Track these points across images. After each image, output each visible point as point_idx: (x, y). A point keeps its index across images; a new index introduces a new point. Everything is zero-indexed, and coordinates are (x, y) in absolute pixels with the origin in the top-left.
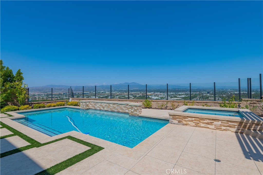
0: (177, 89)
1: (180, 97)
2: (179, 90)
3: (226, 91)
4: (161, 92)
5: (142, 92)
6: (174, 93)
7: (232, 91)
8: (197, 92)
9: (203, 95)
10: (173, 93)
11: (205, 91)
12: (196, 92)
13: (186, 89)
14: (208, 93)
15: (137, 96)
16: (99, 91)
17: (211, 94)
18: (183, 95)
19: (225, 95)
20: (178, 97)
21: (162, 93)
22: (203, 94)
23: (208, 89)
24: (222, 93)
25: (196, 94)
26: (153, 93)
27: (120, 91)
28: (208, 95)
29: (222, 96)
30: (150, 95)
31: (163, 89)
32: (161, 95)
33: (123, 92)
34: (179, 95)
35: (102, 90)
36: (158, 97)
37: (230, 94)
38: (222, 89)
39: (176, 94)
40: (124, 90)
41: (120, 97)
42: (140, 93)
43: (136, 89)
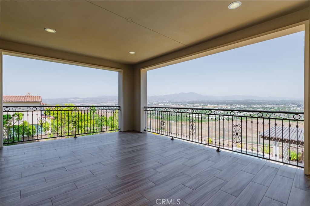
0: (250, 100)
2: (253, 102)
4: (227, 105)
5: (202, 105)
6: (246, 106)
8: (281, 105)
10: (244, 106)
11: (293, 104)
12: (278, 104)
13: (263, 100)
16: (151, 102)
18: (259, 108)
21: (228, 106)
22: (290, 107)
25: (278, 108)
26: (216, 105)
27: (175, 103)
31: (231, 101)
32: (227, 108)
33: (178, 104)
34: (254, 108)
35: (155, 101)
39: (248, 108)
40: (179, 101)
42: (200, 105)
43: (195, 100)
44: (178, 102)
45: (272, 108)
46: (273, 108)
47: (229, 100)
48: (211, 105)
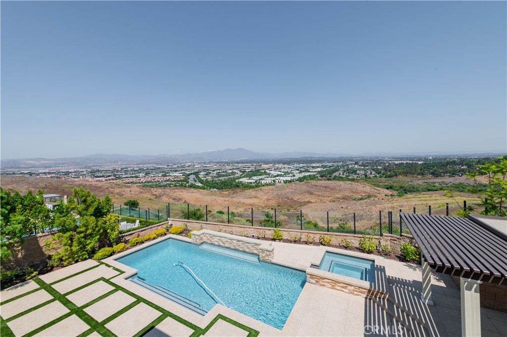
0: (309, 157)
1: (313, 170)
2: (312, 160)
3: (383, 160)
4: (284, 164)
5: (255, 165)
6: (305, 165)
7: (390, 161)
8: (340, 162)
9: (349, 167)
10: (303, 165)
11: (351, 161)
12: (338, 162)
13: (322, 157)
14: (356, 163)
15: (247, 171)
16: (183, 163)
17: (360, 165)
18: (318, 167)
19: (380, 166)
20: (311, 170)
21: (286, 165)
22: (348, 165)
23: (356, 158)
24: (376, 164)
25: (338, 166)
26: (272, 165)
27: (218, 163)
28: (356, 166)
29: (376, 169)
30: (268, 169)
31: (288, 159)
32: (284, 168)
33: (223, 165)
34: (313, 167)
35: (189, 161)
36: (281, 172)
37: (387, 164)
38: (377, 157)
39: (308, 167)
40: (224, 161)
41: (219, 173)
42: (252, 165)
43: (244, 159)
44: (222, 162)
45: (331, 167)
46: (333, 166)
47: (286, 157)
48: (266, 165)
